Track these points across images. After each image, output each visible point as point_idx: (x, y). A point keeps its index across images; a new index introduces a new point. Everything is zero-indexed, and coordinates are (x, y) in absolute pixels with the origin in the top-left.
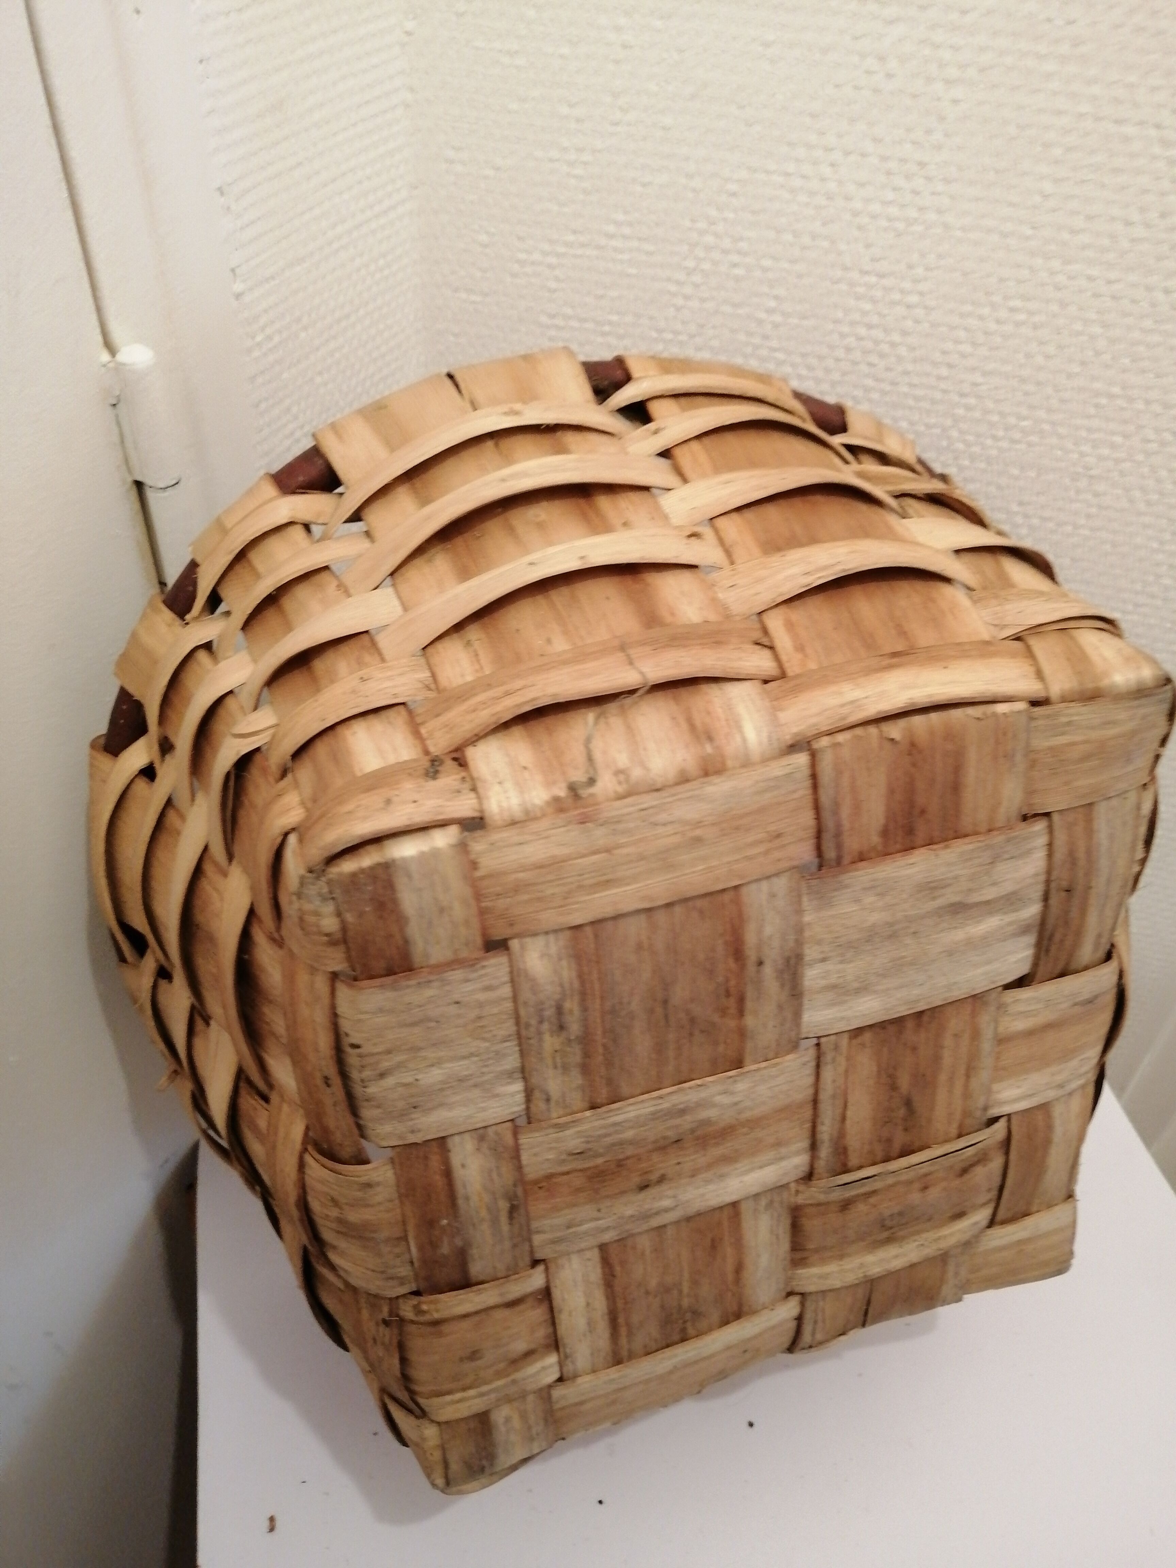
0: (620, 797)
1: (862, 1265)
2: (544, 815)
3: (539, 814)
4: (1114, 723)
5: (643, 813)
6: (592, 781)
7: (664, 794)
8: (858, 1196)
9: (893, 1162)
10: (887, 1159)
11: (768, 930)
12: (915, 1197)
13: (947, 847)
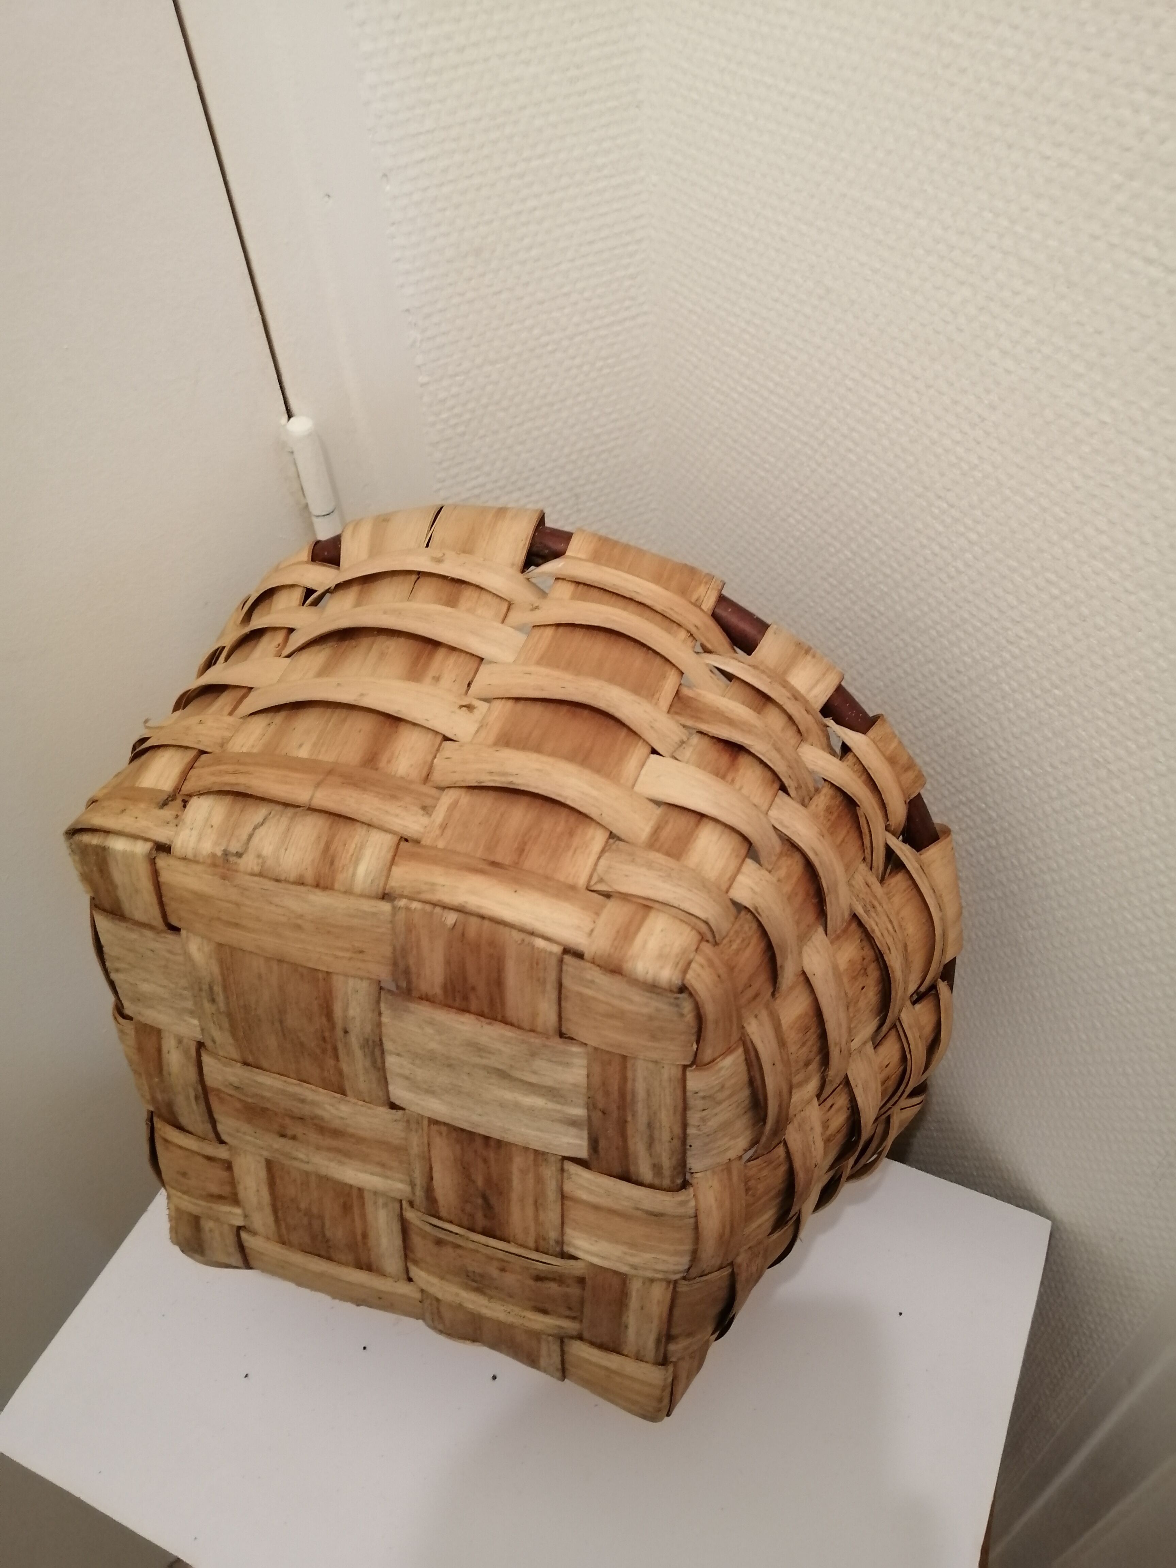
0: (253, 874)
1: (457, 1295)
2: (203, 863)
3: (201, 860)
4: (631, 1002)
5: (263, 891)
6: (239, 855)
7: (280, 885)
8: (450, 1242)
9: (474, 1234)
10: (472, 1230)
11: (351, 1013)
12: (494, 1272)
13: (490, 1024)
